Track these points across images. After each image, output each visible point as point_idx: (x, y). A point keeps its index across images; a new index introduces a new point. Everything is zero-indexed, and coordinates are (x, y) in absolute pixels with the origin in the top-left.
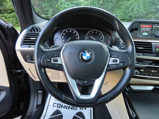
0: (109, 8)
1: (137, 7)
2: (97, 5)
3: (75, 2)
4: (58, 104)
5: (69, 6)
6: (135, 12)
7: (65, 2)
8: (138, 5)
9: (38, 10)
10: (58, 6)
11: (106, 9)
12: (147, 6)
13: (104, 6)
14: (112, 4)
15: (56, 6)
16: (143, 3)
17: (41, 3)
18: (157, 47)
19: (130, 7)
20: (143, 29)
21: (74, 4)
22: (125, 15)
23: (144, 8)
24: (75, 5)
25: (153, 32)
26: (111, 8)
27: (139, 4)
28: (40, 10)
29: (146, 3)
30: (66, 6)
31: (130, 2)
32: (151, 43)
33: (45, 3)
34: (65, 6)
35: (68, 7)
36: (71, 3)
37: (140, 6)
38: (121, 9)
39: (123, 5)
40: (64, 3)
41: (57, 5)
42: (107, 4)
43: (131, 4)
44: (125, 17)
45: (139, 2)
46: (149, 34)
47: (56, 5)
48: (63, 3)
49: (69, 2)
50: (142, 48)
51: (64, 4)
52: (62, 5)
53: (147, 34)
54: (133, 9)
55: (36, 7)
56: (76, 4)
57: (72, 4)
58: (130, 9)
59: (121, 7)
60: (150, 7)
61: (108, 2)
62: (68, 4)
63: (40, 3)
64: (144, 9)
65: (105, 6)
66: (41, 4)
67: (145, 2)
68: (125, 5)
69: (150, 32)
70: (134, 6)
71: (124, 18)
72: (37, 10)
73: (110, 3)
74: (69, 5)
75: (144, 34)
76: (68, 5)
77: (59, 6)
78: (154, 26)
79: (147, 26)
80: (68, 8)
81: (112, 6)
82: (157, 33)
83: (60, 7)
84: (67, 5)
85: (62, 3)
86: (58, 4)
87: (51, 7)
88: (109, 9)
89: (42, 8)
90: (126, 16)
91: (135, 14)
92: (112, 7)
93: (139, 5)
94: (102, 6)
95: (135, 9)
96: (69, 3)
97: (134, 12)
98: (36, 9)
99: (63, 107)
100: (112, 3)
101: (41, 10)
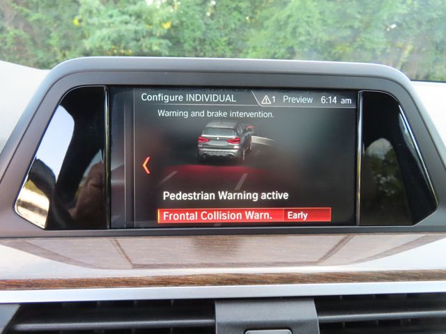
0: (233, 27)
1: (304, 24)
2: (197, 16)
3: (132, 8)
5: (112, 20)
6: (302, 38)
7: (102, 8)
9: (15, 34)
10: (80, 21)
13: (218, 21)
14: (240, 16)
15: (76, 22)
17: (26, 10)
19: (286, 23)
21: (131, 15)
22: (277, 46)
24: (133, 18)
26: (237, 27)
28: (20, 32)
29: (327, 13)
30: (105, 21)
33: (37, 12)
34: (102, 21)
35: (113, 23)
36: (120, 11)
38: (265, 30)
39: (268, 18)
40: (98, 11)
41: (78, 18)
42: (228, 16)
44: (277, 51)
45: (310, 12)
47: (73, 17)
48: (95, 11)
49: (115, 8)
51: (99, 14)
52: (92, 17)
54: (295, 28)
55: (7, 23)
56: (136, 13)
57: (124, 13)
58: (289, 29)
59: (266, 23)
61: (230, 9)
62: (110, 13)
63: (22, 11)
64: (323, 30)
65: (221, 20)
66: (23, 14)
67: (325, 11)
68: (274, 18)
70: (297, 22)
72: (11, 33)
73: (235, 13)
74: (114, 18)
76: (111, 16)
77: (84, 20)
80: (112, 25)
81: (239, 20)
83: (88, 24)
84: (108, 18)
85: (91, 12)
86: (78, 14)
87: (58, 22)
88: (232, 30)
89: (28, 27)
90: (280, 48)
91: (301, 42)
92: (240, 23)
94: (213, 22)
95: (301, 30)
96: (115, 12)
97: (299, 36)
98: (8, 28)
100: (241, 13)
101: (25, 31)
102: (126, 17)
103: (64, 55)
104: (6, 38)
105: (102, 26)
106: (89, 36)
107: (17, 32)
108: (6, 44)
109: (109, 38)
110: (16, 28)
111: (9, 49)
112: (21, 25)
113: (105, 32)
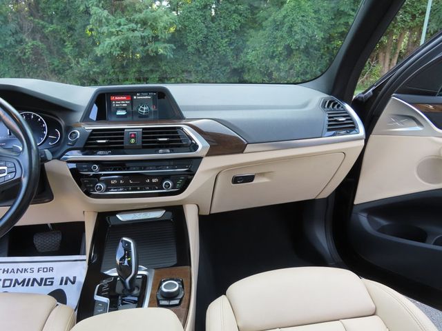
0: (233, 28)
1: (299, 23)
2: (199, 20)
3: (137, 16)
4: (5, 280)
5: (120, 29)
6: (297, 37)
7: (111, 17)
8: (301, 18)
9: (33, 45)
10: (91, 30)
11: (225, 30)
12: (325, 19)
13: (220, 24)
14: (239, 18)
16: (315, 12)
17: (42, 22)
18: (133, 136)
19: (282, 23)
20: (116, 104)
21: (137, 23)
22: (275, 45)
23: (320, 23)
24: (139, 25)
25: (135, 109)
26: (238, 29)
27: (303, 16)
28: (38, 43)
29: (322, 11)
30: (114, 30)
31: (283, 12)
32: (123, 129)
33: (52, 24)
34: (111, 30)
35: (120, 31)
36: (127, 19)
37: (307, 22)
38: (264, 29)
39: (266, 19)
40: (107, 20)
41: (89, 27)
42: (228, 19)
43: (285, 17)
44: (275, 49)
45: (305, 11)
46: (128, 113)
47: (85, 27)
48: (104, 20)
49: (123, 17)
50: (104, 141)
51: (108, 23)
52: (102, 26)
53: (123, 113)
54: (291, 27)
55: (26, 35)
56: (142, 20)
57: (130, 21)
58: (285, 29)
60: (333, 22)
61: (230, 12)
62: (118, 22)
63: (39, 24)
64: (318, 27)
65: (221, 22)
66: (39, 26)
67: (319, 10)
68: (270, 19)
69: (130, 109)
70: (292, 22)
71: (274, 52)
72: (30, 44)
73: (235, 16)
74: (122, 26)
75: (120, 113)
76: (119, 25)
77: (95, 29)
78: (135, 97)
79: (121, 98)
80: (120, 33)
81: (239, 22)
82: (142, 109)
83: (99, 33)
84: (116, 26)
85: (100, 21)
86: (89, 24)
87: (71, 32)
88: (232, 31)
89: (45, 38)
90: (277, 46)
91: (296, 40)
92: (239, 24)
93: (305, 19)
94: (214, 25)
95: (296, 29)
96: (123, 20)
97: (295, 35)
98: (27, 40)
99: (19, 284)
100: (240, 15)
101: (42, 42)
102: (133, 25)
103: (78, 62)
104: (25, 48)
105: (111, 34)
106: (100, 43)
107: (35, 42)
108: (25, 54)
109: (118, 44)
110: (34, 39)
111: (28, 59)
112: (38, 36)
113: (114, 39)
